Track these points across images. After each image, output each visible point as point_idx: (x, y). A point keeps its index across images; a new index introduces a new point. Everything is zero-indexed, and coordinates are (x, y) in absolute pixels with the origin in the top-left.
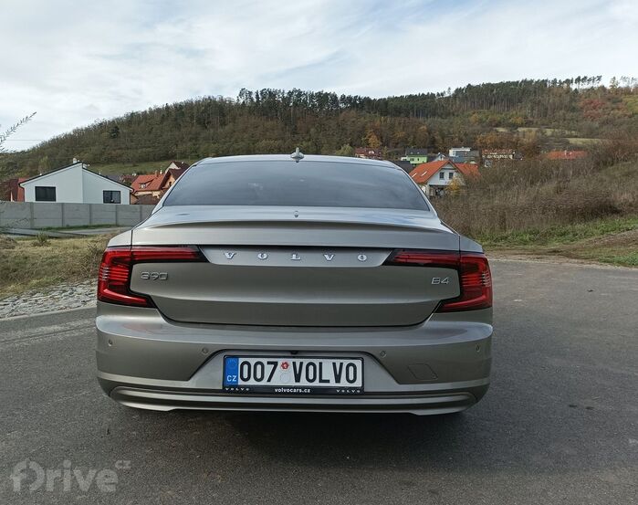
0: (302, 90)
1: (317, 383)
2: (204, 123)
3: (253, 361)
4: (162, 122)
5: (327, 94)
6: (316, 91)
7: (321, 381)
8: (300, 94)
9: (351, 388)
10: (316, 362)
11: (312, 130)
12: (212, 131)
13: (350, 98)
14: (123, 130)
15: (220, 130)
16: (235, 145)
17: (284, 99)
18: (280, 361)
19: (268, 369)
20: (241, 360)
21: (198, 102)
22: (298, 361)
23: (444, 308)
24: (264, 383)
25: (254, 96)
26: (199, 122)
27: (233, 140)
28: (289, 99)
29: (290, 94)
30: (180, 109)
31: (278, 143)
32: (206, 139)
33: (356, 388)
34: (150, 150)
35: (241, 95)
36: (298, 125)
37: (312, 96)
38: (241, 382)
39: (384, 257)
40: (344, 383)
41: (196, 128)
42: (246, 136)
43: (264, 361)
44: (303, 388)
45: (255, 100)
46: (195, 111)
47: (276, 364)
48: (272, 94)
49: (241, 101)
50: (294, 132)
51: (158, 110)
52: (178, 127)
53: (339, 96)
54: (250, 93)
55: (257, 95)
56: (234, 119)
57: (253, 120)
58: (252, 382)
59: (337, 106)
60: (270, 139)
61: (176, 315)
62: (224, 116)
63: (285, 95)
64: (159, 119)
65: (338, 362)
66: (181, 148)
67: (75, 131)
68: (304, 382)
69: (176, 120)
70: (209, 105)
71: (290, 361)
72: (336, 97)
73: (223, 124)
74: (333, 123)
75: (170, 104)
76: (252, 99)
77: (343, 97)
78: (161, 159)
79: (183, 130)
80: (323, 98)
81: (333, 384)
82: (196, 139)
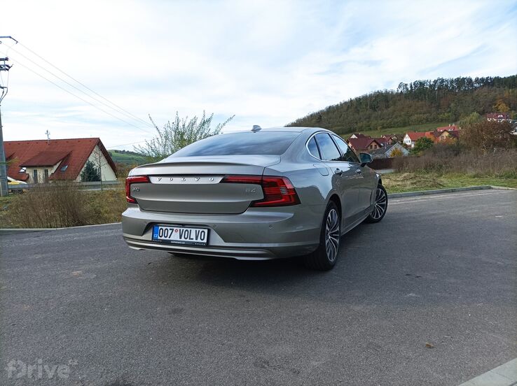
0: (444, 78)
1: (188, 240)
2: (374, 108)
3: (164, 228)
4: (347, 110)
5: (464, 79)
6: (455, 78)
7: (190, 239)
8: (443, 81)
9: (201, 243)
10: (189, 229)
11: (452, 105)
12: (380, 112)
13: (482, 80)
14: (324, 117)
15: (385, 111)
16: (395, 120)
17: (431, 86)
18: (175, 228)
19: (170, 232)
20: (160, 228)
21: (371, 95)
22: (182, 229)
23: (254, 205)
24: (167, 238)
25: (409, 87)
26: (371, 108)
27: (394, 116)
28: (435, 85)
29: (435, 82)
30: (359, 100)
31: (425, 116)
32: (376, 118)
33: (203, 243)
34: (340, 128)
35: (400, 87)
36: (442, 102)
37: (452, 81)
38: (159, 238)
39: (220, 179)
40: (199, 240)
41: (369, 112)
42: (403, 113)
43: (169, 228)
44: (182, 241)
45: (410, 89)
46: (368, 101)
47: (173, 230)
48: (422, 84)
49: (400, 91)
50: (438, 107)
51: (345, 103)
52: (358, 112)
53: (474, 79)
54: (406, 85)
55: (411, 86)
56: (394, 103)
57: (408, 102)
58: (163, 238)
59: (472, 86)
60: (421, 113)
61: (145, 207)
62: (388, 102)
63: (432, 83)
64: (346, 108)
65: (198, 230)
66: (359, 125)
67: (297, 121)
68: (183, 239)
69: (356, 107)
70: (378, 95)
71: (178, 229)
72: (471, 80)
73: (387, 107)
74: (469, 98)
75: (353, 98)
76: (407, 89)
77: (477, 80)
78: (347, 133)
79: (361, 114)
80: (460, 82)
81: (194, 240)
82: (369, 118)
